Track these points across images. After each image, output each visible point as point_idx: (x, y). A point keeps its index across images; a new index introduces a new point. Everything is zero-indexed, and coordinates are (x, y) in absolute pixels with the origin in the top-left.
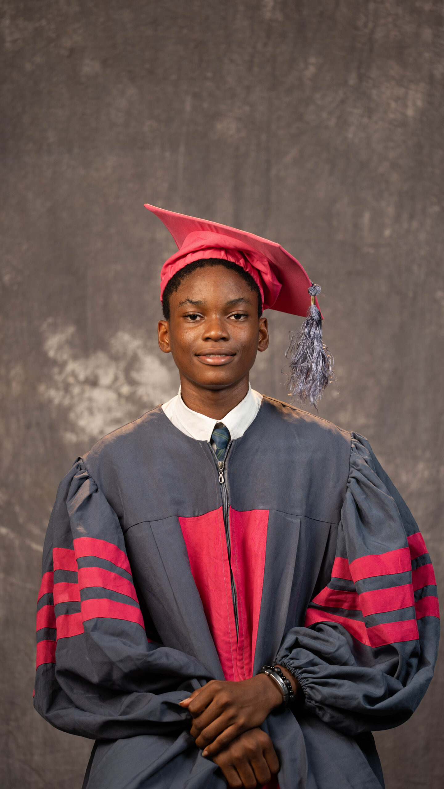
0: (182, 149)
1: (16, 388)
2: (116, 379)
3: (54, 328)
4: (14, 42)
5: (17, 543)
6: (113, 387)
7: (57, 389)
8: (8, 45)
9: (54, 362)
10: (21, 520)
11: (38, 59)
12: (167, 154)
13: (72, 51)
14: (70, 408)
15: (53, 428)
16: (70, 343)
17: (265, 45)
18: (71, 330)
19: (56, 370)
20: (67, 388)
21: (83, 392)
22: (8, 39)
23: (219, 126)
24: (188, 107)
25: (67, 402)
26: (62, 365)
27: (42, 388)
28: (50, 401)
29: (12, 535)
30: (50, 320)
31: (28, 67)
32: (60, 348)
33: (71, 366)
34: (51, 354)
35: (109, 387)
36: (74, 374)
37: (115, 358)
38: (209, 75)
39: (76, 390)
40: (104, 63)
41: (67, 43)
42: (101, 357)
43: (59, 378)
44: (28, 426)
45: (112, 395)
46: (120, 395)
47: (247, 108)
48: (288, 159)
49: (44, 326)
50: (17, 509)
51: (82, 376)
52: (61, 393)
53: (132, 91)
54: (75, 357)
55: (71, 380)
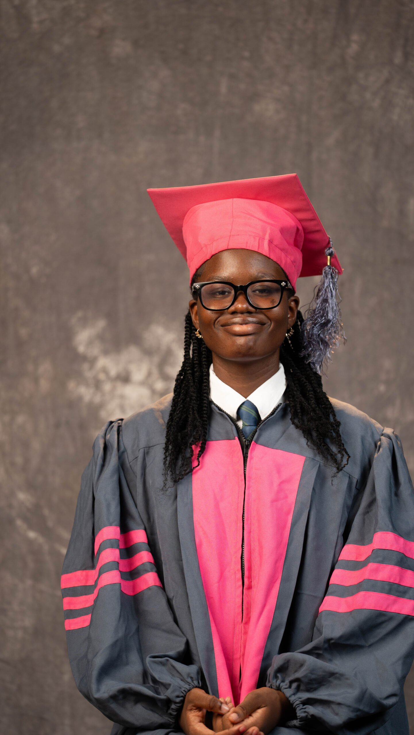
0: (217, 133)
1: (44, 385)
2: (149, 374)
3: (85, 322)
4: (41, 22)
5: (46, 547)
6: (146, 383)
7: (87, 385)
8: (35, 26)
9: (84, 358)
10: (50, 524)
11: (67, 40)
12: (202, 139)
13: (102, 31)
14: (101, 406)
15: (83, 426)
16: (101, 337)
17: (306, 21)
18: (101, 324)
19: (85, 366)
20: (97, 385)
21: (114, 389)
22: (35, 19)
23: (257, 108)
24: (224, 89)
25: (97, 399)
26: (92, 361)
27: (71, 385)
28: (80, 398)
29: (41, 540)
30: (80, 314)
31: (57, 48)
32: (90, 343)
33: (103, 362)
34: (81, 349)
35: (143, 383)
36: (105, 370)
37: (148, 352)
38: (247, 54)
39: (107, 387)
40: (136, 44)
41: (97, 22)
42: (133, 352)
43: (89, 374)
44: (57, 426)
45: (145, 392)
46: (153, 392)
47: (286, 88)
48: (331, 141)
49: (74, 321)
50: (46, 512)
51: (113, 372)
52: (92, 390)
53: (165, 73)
54: (106, 352)
55: (102, 376)
